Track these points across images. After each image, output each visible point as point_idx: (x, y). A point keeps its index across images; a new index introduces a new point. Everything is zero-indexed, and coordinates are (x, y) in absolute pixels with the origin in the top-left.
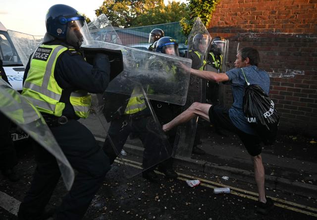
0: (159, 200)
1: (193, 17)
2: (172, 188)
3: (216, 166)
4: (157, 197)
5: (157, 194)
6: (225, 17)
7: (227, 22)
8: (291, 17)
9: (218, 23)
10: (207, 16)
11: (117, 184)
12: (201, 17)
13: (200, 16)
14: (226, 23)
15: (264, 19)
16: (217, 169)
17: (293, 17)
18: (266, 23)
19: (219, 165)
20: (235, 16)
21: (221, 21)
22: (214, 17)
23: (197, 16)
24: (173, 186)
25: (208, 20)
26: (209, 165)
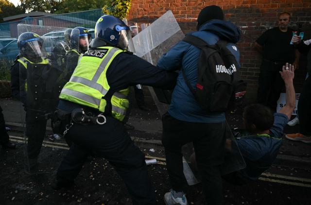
0: (94, 179)
1: (114, 5)
2: (105, 166)
3: (144, 140)
4: (92, 176)
5: (91, 173)
6: (143, 4)
7: (146, 8)
8: (199, 5)
9: (138, 10)
10: (127, 4)
11: (52, 168)
12: (122, 5)
13: (121, 3)
14: (145, 10)
15: (177, 6)
16: (145, 143)
17: (201, 4)
18: (178, 9)
19: (147, 140)
20: (152, 4)
21: (140, 9)
22: (134, 5)
23: (118, 4)
24: (106, 164)
25: (128, 7)
26: (137, 140)
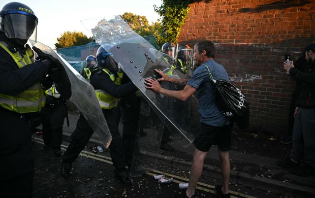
0: (126, 196)
1: (165, 30)
2: (140, 183)
3: (184, 162)
4: (125, 193)
5: (125, 190)
6: (192, 30)
7: (195, 34)
8: (248, 30)
9: (187, 35)
10: (177, 29)
11: (88, 179)
12: (172, 30)
13: (172, 29)
14: (194, 35)
15: (225, 31)
16: (184, 165)
17: (250, 29)
18: (227, 34)
19: (186, 161)
20: (200, 29)
21: (189, 34)
22: (183, 30)
23: (168, 29)
24: (141, 182)
25: (178, 33)
26: (176, 161)
